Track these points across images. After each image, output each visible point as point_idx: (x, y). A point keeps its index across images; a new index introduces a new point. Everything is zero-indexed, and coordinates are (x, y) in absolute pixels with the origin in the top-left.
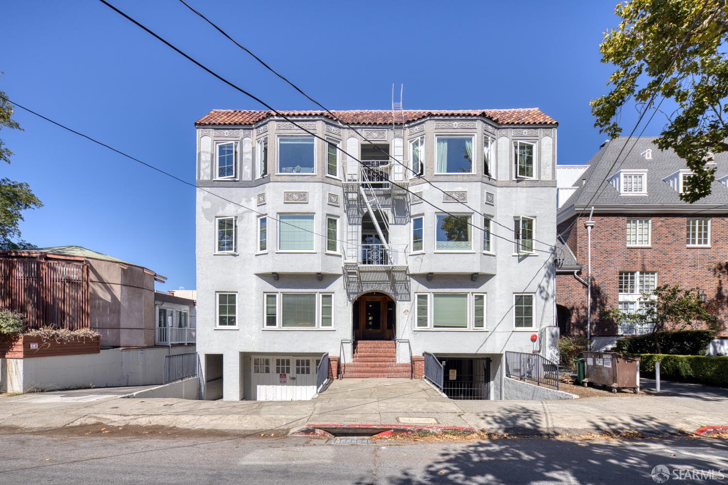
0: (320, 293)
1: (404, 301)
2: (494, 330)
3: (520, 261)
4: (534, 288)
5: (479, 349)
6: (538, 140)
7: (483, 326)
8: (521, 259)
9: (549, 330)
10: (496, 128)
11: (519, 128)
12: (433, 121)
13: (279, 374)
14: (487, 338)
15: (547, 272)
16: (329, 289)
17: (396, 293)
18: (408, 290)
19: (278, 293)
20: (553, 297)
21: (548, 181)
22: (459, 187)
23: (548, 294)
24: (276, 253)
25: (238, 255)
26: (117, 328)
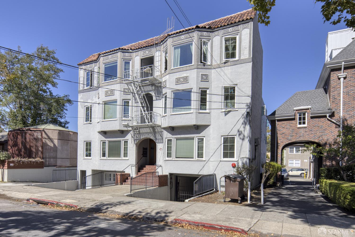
0: (123, 140)
1: (160, 143)
2: (209, 160)
3: (226, 115)
4: (235, 132)
5: (200, 172)
6: (239, 33)
7: (203, 158)
8: (227, 113)
9: (241, 160)
10: (211, 32)
11: (227, 28)
12: (170, 38)
14: (204, 165)
15: (244, 121)
16: (126, 138)
17: (156, 139)
18: (162, 137)
19: (106, 141)
20: (247, 137)
21: (245, 59)
22: (184, 74)
23: (244, 136)
24: (102, 121)
25: (92, 123)
26: (56, 158)
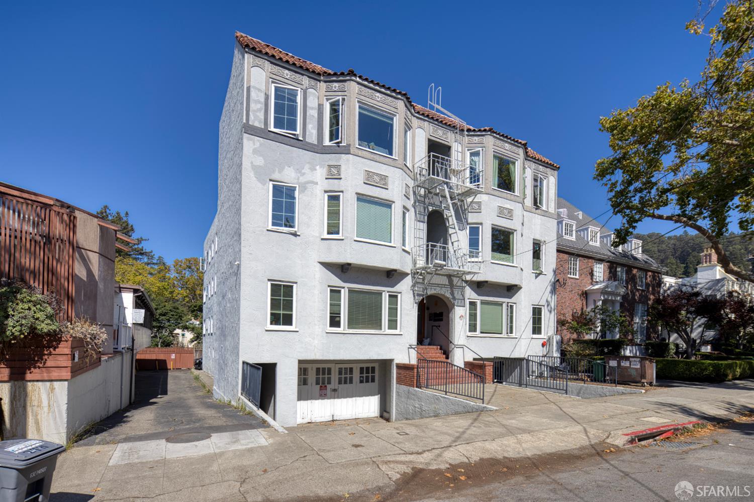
1: (460, 306)
3: (536, 277)
4: (543, 302)
7: (513, 333)
13: (318, 386)
16: (397, 288)
17: (454, 298)
18: (463, 296)
20: (554, 310)
23: (551, 308)
25: (299, 236)
